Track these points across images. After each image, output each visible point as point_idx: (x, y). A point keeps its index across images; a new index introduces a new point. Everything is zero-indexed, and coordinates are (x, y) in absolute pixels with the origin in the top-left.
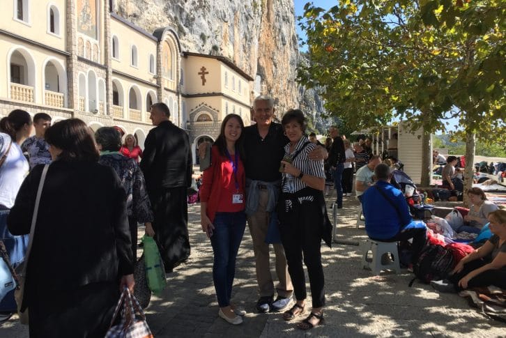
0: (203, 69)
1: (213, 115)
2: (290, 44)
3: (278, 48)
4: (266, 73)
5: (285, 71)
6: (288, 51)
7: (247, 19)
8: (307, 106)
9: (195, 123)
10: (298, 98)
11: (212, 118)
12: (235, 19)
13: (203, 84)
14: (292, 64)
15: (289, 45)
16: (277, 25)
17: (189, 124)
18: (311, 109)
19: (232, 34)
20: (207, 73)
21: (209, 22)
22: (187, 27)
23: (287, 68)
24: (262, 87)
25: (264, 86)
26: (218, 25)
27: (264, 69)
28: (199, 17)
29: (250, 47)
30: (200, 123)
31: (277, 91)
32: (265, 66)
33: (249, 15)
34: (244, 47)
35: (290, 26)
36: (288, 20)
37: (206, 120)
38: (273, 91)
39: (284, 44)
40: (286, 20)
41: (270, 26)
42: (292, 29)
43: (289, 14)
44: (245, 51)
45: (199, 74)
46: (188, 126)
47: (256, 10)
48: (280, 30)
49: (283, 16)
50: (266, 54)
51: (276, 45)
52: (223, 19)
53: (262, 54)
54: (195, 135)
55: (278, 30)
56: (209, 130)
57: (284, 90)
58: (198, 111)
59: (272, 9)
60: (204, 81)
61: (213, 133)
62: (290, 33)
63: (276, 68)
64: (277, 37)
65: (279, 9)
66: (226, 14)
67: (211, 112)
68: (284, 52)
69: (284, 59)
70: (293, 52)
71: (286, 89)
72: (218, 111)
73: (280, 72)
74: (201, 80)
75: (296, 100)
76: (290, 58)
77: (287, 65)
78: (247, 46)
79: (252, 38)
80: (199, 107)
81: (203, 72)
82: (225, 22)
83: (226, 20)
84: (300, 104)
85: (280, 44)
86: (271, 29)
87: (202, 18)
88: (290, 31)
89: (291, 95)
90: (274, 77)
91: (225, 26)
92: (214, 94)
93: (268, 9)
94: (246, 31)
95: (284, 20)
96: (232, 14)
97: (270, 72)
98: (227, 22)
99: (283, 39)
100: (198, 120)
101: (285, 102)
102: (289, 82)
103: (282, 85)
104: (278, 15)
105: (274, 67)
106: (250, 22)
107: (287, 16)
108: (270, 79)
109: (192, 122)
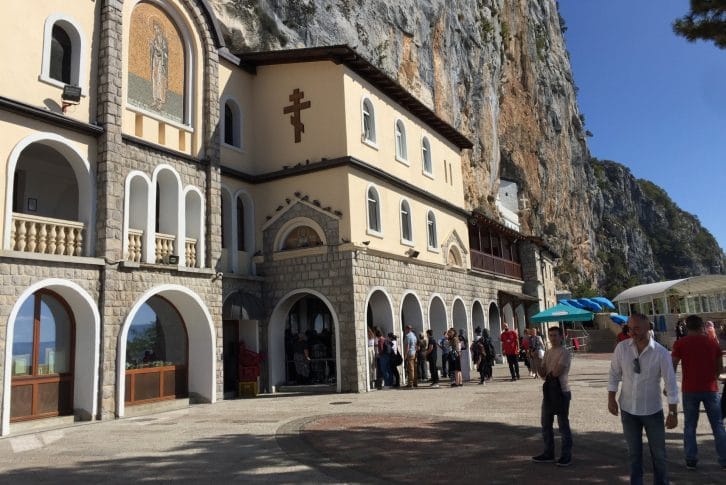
0: (297, 95)
1: (324, 227)
2: (569, 131)
3: (547, 138)
4: (527, 179)
5: (563, 176)
6: (567, 143)
7: (467, 47)
8: (609, 235)
9: (278, 257)
10: (591, 223)
11: (323, 239)
12: (432, 35)
13: (298, 139)
14: (575, 163)
15: (567, 134)
16: (543, 99)
17: (261, 259)
18: (620, 242)
19: (427, 65)
20: (308, 105)
21: (359, 27)
22: (291, 26)
23: (567, 172)
24: (520, 204)
25: (525, 200)
26: (385, 37)
27: (522, 170)
28: (328, 8)
29: (478, 107)
30: (288, 254)
31: (551, 212)
32: (523, 164)
33: (471, 38)
34: (463, 102)
35: (567, 102)
36: (562, 92)
37: (305, 246)
38: (544, 210)
39: (558, 132)
40: (558, 91)
41: (528, 97)
42: (570, 107)
43: (564, 82)
44: (465, 112)
45: (287, 110)
46: (260, 267)
47: (489, 35)
48: (548, 108)
49: (552, 85)
50: (524, 144)
51: (543, 132)
52: (400, 26)
53: (517, 145)
54: (278, 293)
55: (544, 108)
56: (313, 275)
57: (565, 210)
58: (283, 220)
59: (531, 71)
60: (299, 128)
61: (327, 282)
62: (567, 113)
63: (545, 168)
64: (545, 120)
65: (546, 74)
66: (409, 17)
67: (320, 219)
68: (559, 145)
69: (559, 156)
70: (576, 144)
71: (568, 207)
72: (339, 214)
73: (553, 178)
74: (292, 129)
75: (588, 227)
76: (570, 154)
77: (567, 165)
78: (471, 103)
79: (481, 89)
80: (287, 208)
81: (298, 103)
82: (406, 34)
83: (408, 30)
84: (597, 233)
85: (550, 131)
86: (532, 103)
87: (336, 11)
88: (567, 109)
89: (579, 219)
90: (544, 185)
91: (406, 46)
92: (327, 165)
93: (524, 69)
94: (467, 71)
95: (554, 91)
96: (425, 24)
97: (535, 175)
98: (410, 35)
99: (555, 123)
100: (287, 247)
101: (568, 230)
102: (573, 194)
103: (560, 200)
104: (543, 83)
105: (541, 168)
106: (475, 53)
107: (559, 86)
108: (535, 188)
109: (268, 252)
